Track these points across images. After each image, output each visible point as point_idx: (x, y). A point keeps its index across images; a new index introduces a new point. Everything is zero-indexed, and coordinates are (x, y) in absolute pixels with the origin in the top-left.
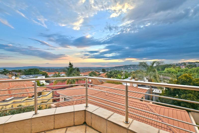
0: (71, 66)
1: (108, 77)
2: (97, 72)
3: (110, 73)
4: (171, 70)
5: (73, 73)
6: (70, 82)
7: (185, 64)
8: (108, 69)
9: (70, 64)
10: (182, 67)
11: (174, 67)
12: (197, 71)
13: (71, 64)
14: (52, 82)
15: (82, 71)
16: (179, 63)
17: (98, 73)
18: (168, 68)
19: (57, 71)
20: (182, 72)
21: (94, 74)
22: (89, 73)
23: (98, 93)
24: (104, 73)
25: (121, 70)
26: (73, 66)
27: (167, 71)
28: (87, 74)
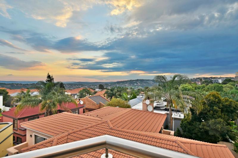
0: (51, 80)
1: (108, 96)
2: (92, 89)
3: (111, 90)
4: (187, 87)
5: (54, 91)
6: (47, 105)
7: (200, 79)
8: (107, 84)
9: (49, 77)
10: (198, 84)
11: (190, 83)
12: (214, 88)
13: (51, 76)
14: (16, 106)
15: (69, 87)
16: (194, 79)
17: (93, 91)
18: (184, 84)
19: (26, 86)
20: (199, 89)
21: (86, 92)
22: (79, 91)
23: (96, 126)
24: (101, 91)
25: (125, 86)
26: (54, 80)
27: (183, 87)
28: (77, 92)
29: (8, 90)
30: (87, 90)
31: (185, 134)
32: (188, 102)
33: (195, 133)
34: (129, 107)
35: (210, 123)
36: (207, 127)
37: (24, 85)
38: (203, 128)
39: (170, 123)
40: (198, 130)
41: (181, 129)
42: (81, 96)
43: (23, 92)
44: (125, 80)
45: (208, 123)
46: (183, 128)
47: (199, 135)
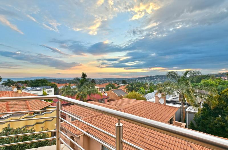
0: (85, 77)
1: (129, 90)
2: (117, 84)
3: (132, 85)
4: (209, 82)
5: (85, 85)
6: (80, 96)
7: (227, 74)
8: (129, 80)
9: (83, 74)
10: (223, 79)
11: (213, 79)
13: (85, 74)
15: (99, 83)
16: (220, 74)
17: (117, 86)
18: (205, 80)
19: (69, 82)
20: (224, 84)
21: (111, 86)
22: (106, 85)
24: (124, 85)
25: (146, 81)
26: (87, 76)
27: (205, 83)
28: (104, 86)
29: (57, 84)
30: (112, 85)
31: (199, 127)
32: (201, 97)
33: (210, 128)
34: (144, 99)
35: (226, 119)
36: (223, 122)
37: (67, 80)
38: (219, 124)
39: (182, 116)
40: (213, 125)
41: (194, 123)
42: (108, 89)
43: (66, 86)
44: (146, 76)
45: (224, 119)
46: (197, 121)
47: (214, 130)
